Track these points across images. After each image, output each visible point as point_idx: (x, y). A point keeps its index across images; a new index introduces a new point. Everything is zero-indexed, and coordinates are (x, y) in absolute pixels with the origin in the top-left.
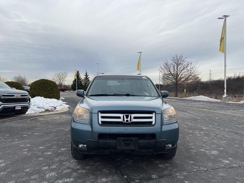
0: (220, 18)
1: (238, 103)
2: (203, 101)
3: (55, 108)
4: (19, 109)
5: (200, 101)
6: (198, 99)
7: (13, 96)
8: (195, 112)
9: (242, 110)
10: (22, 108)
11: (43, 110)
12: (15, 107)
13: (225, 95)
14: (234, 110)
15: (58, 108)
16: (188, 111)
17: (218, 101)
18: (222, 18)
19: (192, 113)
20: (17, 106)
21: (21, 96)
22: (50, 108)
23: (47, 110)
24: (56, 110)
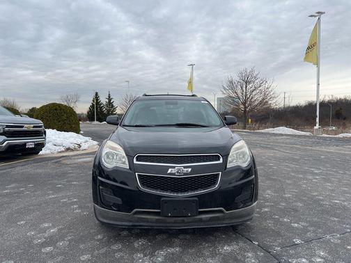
0: (312, 16)
1: (337, 136)
2: (286, 135)
3: (79, 146)
4: (31, 146)
5: (282, 135)
6: (277, 132)
7: (22, 127)
8: (286, 150)
9: (348, 146)
10: (35, 145)
11: (63, 149)
12: (25, 144)
13: (317, 126)
14: (337, 146)
15: (84, 146)
16: (277, 148)
17: (308, 134)
18: (315, 16)
19: (282, 150)
20: (28, 142)
21: (34, 127)
22: (72, 146)
23: (68, 149)
24: (82, 148)
